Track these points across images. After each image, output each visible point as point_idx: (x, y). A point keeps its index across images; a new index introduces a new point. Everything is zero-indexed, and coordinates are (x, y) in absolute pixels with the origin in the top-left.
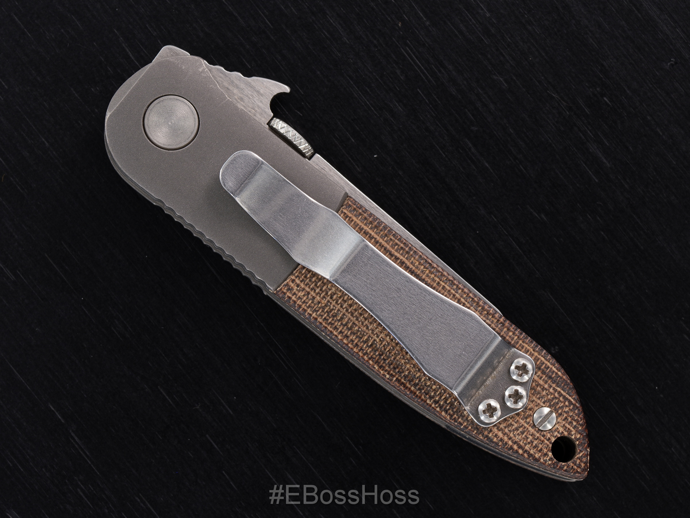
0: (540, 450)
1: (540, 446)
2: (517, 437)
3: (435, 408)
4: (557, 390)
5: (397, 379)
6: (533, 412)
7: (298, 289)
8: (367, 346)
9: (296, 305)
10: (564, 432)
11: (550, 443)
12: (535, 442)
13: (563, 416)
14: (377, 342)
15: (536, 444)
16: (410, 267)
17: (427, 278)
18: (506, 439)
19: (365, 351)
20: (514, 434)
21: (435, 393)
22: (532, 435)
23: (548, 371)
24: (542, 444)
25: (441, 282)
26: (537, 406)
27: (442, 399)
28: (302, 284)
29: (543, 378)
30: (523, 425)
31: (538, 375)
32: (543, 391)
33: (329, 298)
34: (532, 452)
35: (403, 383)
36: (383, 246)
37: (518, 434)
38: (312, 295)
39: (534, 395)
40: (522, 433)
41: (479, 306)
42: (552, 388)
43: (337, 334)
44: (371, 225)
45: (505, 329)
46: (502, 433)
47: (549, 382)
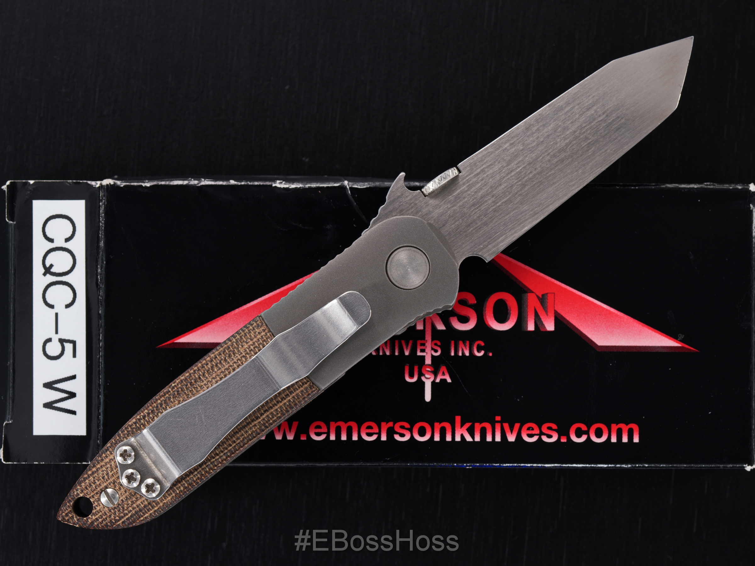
0: (87, 488)
1: (90, 489)
2: (101, 473)
3: (140, 415)
4: (130, 513)
5: (170, 391)
6: (117, 490)
7: (257, 333)
8: (200, 375)
9: (245, 328)
10: (95, 510)
11: (90, 497)
12: (94, 486)
13: (108, 513)
14: (201, 383)
15: (92, 486)
16: (252, 423)
17: (241, 434)
18: (103, 464)
19: (196, 372)
20: (104, 471)
21: (151, 418)
22: (100, 484)
23: (146, 510)
24: (91, 490)
25: (235, 444)
26: (121, 494)
27: (145, 422)
28: (259, 337)
29: (141, 504)
30: (109, 479)
31: (145, 501)
32: (131, 502)
33: (244, 354)
34: (87, 481)
35: (165, 395)
36: (274, 406)
37: (103, 474)
38: (249, 342)
39: (130, 494)
40: (103, 478)
41: (209, 469)
42: (132, 509)
43: (215, 354)
44: (292, 401)
45: (186, 485)
46: (108, 462)
47: (138, 509)
